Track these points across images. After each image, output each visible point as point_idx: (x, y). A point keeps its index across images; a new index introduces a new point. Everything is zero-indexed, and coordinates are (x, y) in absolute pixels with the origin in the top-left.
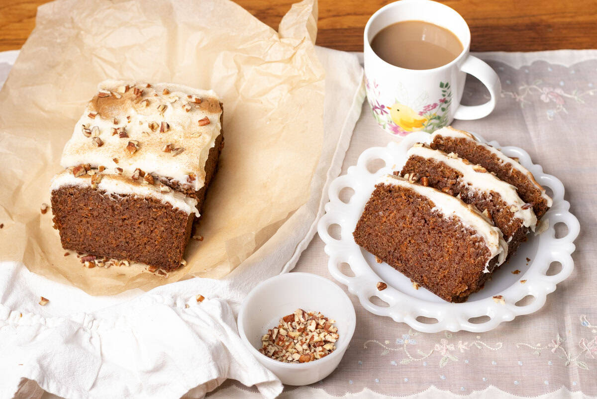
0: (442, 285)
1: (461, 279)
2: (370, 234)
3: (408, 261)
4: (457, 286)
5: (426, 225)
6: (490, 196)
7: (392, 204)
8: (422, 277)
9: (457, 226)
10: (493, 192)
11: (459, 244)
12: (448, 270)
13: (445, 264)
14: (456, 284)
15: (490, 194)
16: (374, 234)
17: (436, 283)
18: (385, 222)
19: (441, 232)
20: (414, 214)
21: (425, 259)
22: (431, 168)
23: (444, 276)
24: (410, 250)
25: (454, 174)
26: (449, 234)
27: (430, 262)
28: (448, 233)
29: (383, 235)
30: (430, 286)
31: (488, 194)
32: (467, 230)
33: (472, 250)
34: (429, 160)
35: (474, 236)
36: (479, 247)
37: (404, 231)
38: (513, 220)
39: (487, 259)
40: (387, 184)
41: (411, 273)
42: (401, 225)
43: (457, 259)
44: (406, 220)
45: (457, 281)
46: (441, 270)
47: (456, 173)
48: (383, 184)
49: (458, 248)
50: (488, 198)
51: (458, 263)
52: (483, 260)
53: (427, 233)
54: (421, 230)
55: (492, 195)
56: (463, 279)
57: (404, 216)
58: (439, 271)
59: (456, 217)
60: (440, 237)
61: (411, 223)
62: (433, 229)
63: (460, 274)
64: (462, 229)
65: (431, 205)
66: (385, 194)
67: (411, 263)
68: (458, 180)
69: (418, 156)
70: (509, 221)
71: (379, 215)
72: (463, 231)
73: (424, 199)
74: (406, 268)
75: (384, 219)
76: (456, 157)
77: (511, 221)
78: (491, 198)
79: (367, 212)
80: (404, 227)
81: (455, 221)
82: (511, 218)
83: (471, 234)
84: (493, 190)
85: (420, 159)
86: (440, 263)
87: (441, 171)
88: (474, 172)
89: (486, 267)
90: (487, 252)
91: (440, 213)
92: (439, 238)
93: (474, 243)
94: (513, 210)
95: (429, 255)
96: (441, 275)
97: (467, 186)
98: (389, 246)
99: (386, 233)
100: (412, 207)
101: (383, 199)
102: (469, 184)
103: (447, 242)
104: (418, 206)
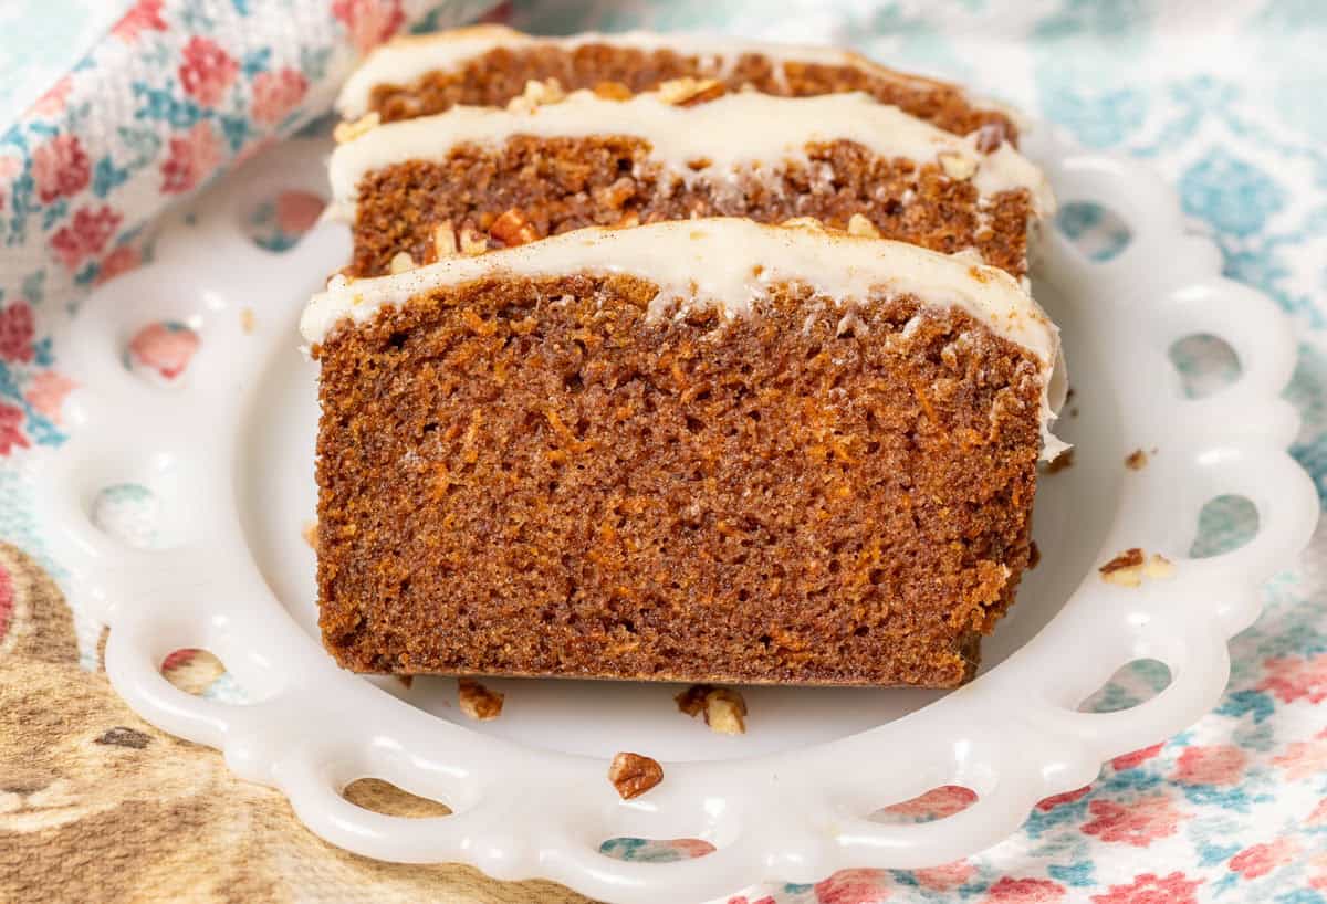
0: (882, 623)
1: (957, 546)
2: (405, 584)
3: (661, 603)
4: (960, 585)
5: (658, 398)
6: (818, 169)
7: (443, 388)
8: (766, 639)
9: (809, 321)
10: (821, 148)
11: (865, 398)
12: (876, 541)
13: (846, 521)
14: (952, 578)
15: (812, 158)
16: (427, 573)
17: (850, 628)
18: (452, 488)
19: (746, 392)
20: (573, 381)
21: (742, 550)
22: (483, 185)
23: (876, 576)
24: (643, 550)
25: (605, 154)
26: (789, 382)
27: (773, 550)
28: (784, 376)
29: (475, 552)
30: (831, 656)
31: (807, 165)
32: (864, 314)
33: (942, 387)
34: (458, 155)
35: (914, 324)
36: (962, 359)
37: (571, 478)
38: (987, 210)
39: (1031, 394)
40: (364, 314)
41: (706, 650)
42: (539, 459)
43: (891, 462)
44: (547, 426)
45: (948, 566)
46: (842, 556)
47: (612, 148)
48: (350, 322)
49: (870, 416)
50: (817, 179)
51: (906, 479)
52: (1021, 405)
53: (684, 431)
54: (647, 431)
55: (823, 159)
56: (967, 542)
57: (530, 416)
58: (834, 567)
59: (784, 286)
60: (755, 415)
61: (583, 426)
62: (704, 396)
63: (945, 524)
64: (842, 326)
65: (632, 294)
66: (383, 365)
67: (684, 604)
68: (637, 171)
69: (395, 167)
70: (970, 221)
71: (404, 476)
72: (849, 334)
73: (586, 288)
74: (670, 643)
75: (443, 480)
76: (558, 94)
77: (982, 218)
78: (828, 174)
79: (340, 487)
80: (555, 465)
81: (786, 306)
82: (972, 207)
83: (896, 322)
84: (818, 140)
85: (411, 173)
86: (823, 526)
87: (541, 174)
88: (681, 111)
89: (1044, 431)
90: (1016, 359)
91: (701, 307)
92: (753, 424)
93: (936, 359)
94: (957, 170)
95: (751, 523)
96: (854, 581)
97: (691, 179)
98: (530, 586)
99: (483, 538)
100: (550, 351)
101: (388, 388)
102: (697, 167)
103: (804, 418)
104: (576, 335)
